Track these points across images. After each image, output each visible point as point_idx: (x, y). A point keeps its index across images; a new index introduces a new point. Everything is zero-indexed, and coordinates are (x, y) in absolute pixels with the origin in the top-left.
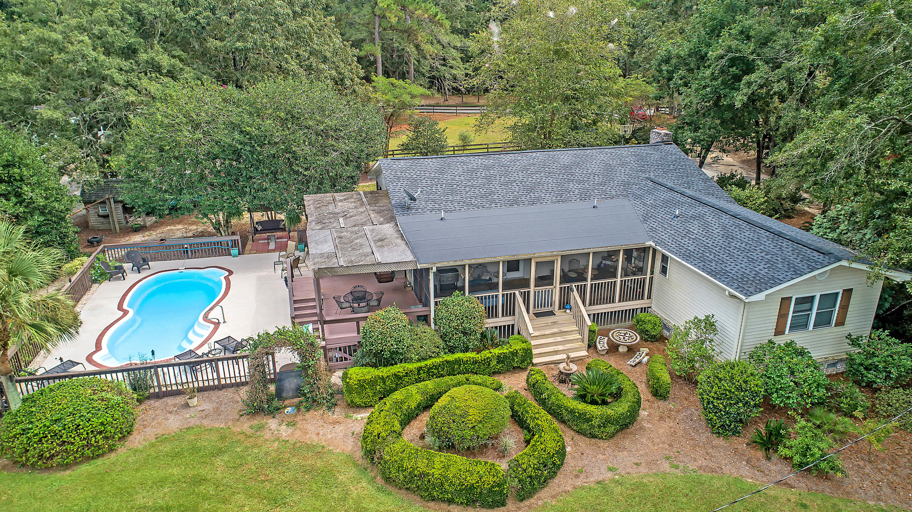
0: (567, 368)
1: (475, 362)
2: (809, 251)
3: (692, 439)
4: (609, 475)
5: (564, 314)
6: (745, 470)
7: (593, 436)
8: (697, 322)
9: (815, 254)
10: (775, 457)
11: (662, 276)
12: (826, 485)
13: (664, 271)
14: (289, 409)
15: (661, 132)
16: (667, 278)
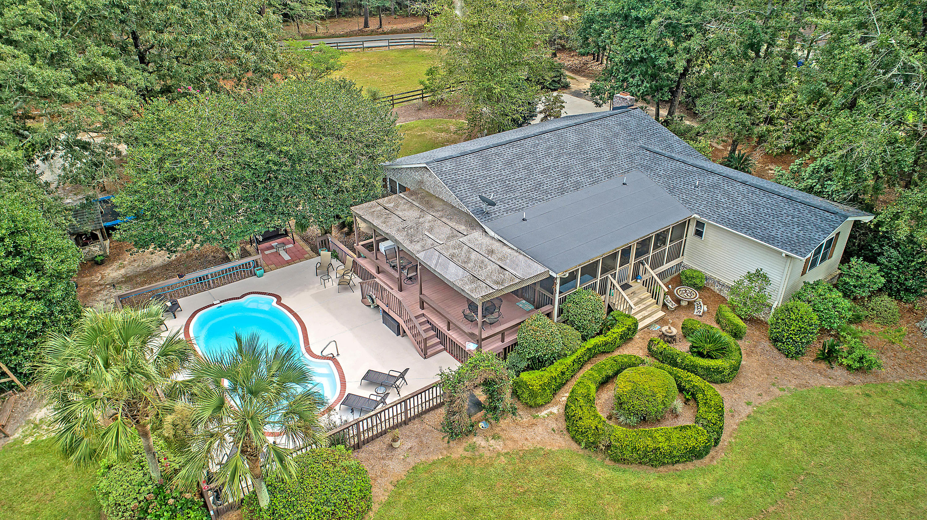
0: (669, 331)
1: (606, 344)
2: (821, 212)
3: (776, 366)
4: (750, 408)
5: (637, 284)
6: (823, 380)
7: (722, 382)
8: (750, 277)
9: (827, 214)
10: (835, 365)
11: (697, 238)
12: (870, 378)
13: (699, 233)
14: (481, 425)
15: (626, 97)
16: (703, 239)
